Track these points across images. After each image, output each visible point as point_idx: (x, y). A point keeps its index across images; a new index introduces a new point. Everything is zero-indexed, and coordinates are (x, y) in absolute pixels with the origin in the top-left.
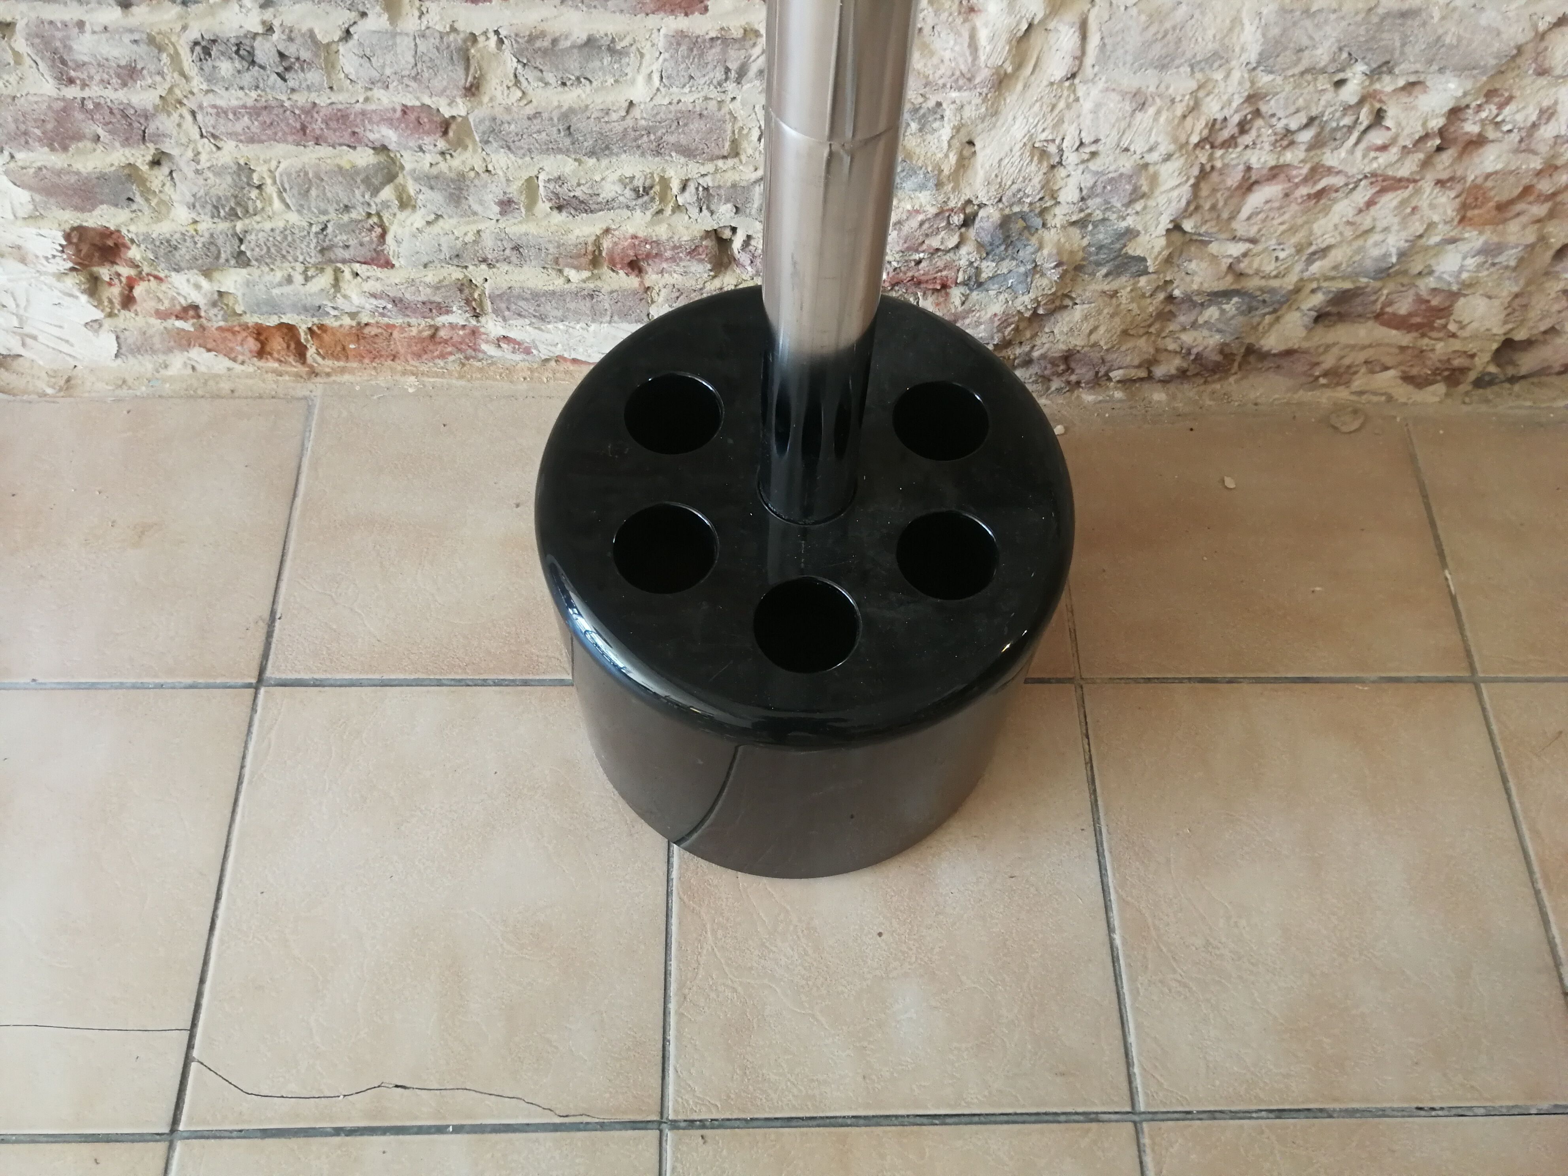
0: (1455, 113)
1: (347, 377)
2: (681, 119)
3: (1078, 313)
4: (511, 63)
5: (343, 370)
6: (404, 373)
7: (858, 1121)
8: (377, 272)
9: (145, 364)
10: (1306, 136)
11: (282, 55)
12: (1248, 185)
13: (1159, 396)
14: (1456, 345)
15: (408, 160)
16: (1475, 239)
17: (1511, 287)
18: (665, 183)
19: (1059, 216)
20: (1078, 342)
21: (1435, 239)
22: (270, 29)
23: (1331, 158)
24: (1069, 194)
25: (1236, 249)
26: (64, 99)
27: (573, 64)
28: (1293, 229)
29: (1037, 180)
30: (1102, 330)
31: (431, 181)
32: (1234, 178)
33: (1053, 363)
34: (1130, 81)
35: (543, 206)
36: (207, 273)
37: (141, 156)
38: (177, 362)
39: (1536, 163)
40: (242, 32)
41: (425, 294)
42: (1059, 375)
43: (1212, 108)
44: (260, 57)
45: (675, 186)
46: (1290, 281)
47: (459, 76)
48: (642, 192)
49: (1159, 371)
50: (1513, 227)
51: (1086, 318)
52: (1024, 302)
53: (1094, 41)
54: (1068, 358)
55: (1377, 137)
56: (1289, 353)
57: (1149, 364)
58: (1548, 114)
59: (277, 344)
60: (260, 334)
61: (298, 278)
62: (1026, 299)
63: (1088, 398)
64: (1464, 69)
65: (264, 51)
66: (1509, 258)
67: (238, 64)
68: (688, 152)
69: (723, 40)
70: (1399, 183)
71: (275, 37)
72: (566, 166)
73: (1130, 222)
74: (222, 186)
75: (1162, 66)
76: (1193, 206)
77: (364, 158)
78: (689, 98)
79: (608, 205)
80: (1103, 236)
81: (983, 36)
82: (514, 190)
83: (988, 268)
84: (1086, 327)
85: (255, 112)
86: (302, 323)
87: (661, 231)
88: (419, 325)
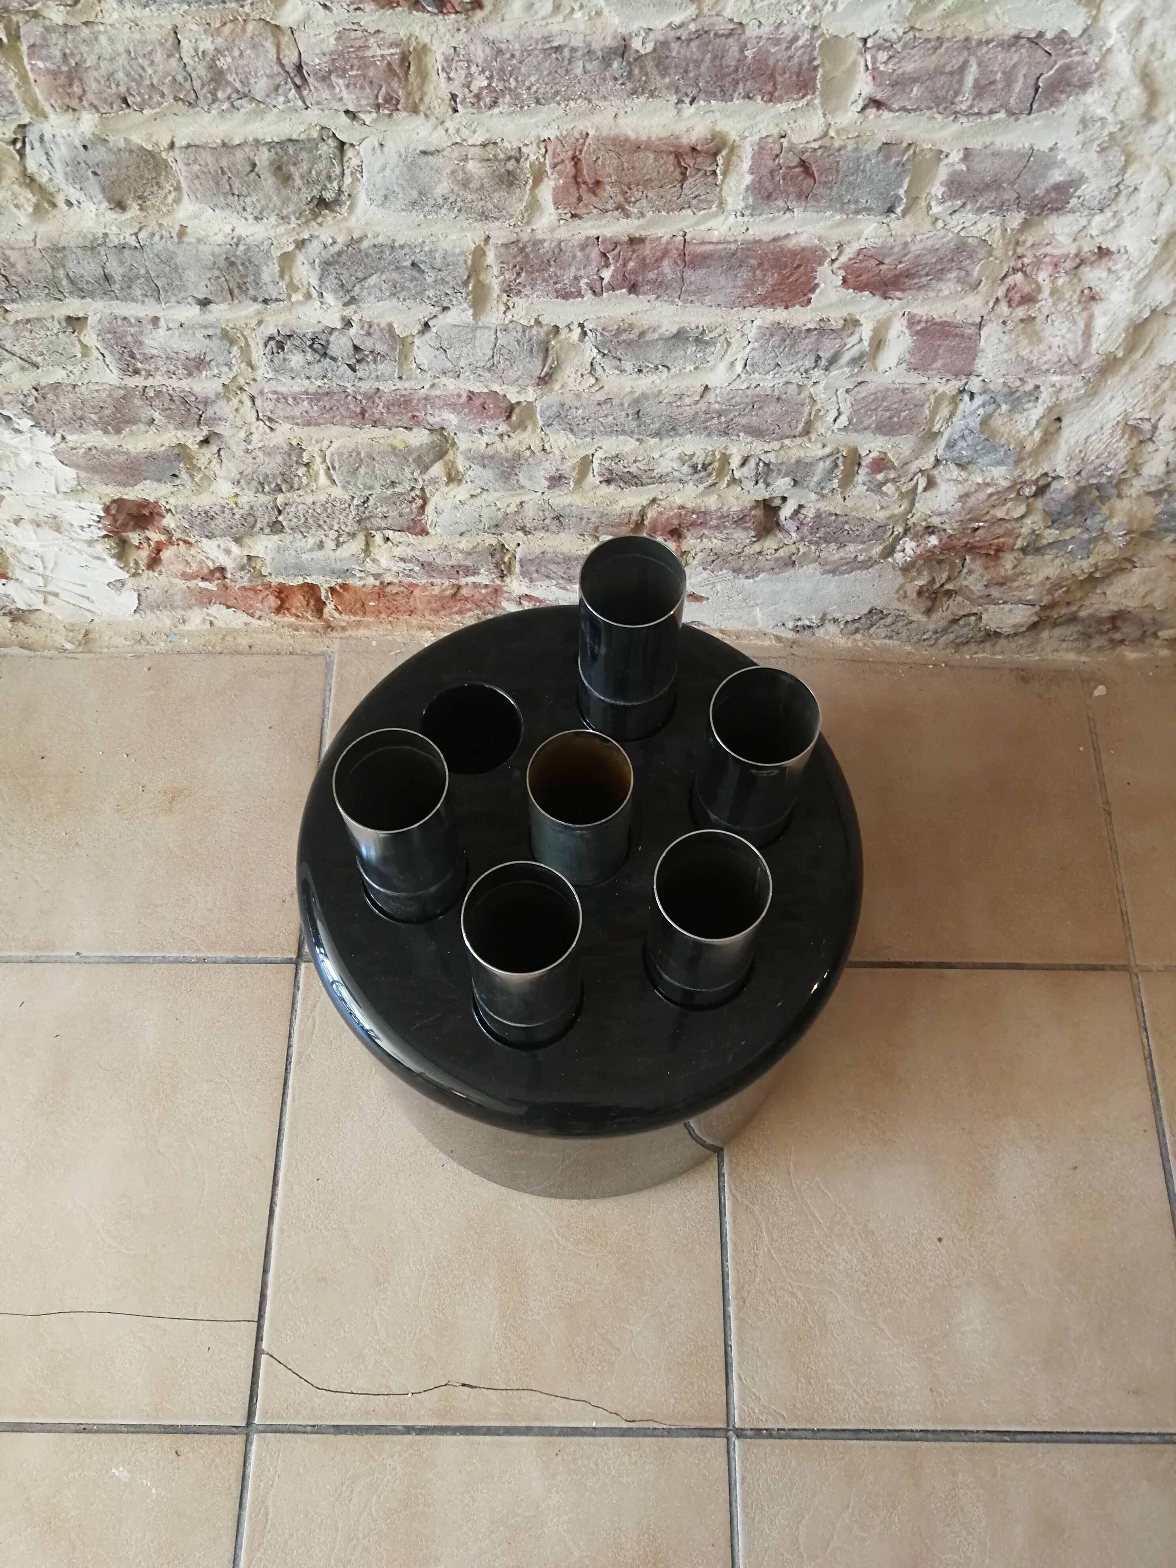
1: (362, 632)
2: (758, 402)
3: (1136, 575)
4: (589, 351)
5: (358, 624)
6: (421, 628)
7: (926, 1435)
8: (411, 538)
9: (164, 620)
11: (356, 348)
15: (463, 442)
18: (725, 459)
19: (1136, 487)
20: (1131, 604)
22: (348, 323)
26: (125, 388)
27: (656, 355)
29: (1122, 456)
30: (1158, 593)
31: (483, 460)
33: (1100, 621)
35: (594, 479)
36: (238, 540)
37: (191, 438)
38: (196, 619)
40: (319, 328)
41: (457, 558)
42: (1102, 633)
44: (333, 350)
45: (735, 462)
47: (536, 367)
48: (699, 469)
51: (1144, 581)
52: (1082, 566)
54: (1117, 619)
59: (298, 601)
60: (283, 594)
61: (330, 544)
62: (1085, 564)
63: (1131, 655)
65: (340, 345)
67: (309, 357)
68: (757, 433)
69: (822, 330)
71: (352, 331)
72: (627, 445)
74: (272, 465)
77: (419, 438)
78: (769, 382)
79: (661, 479)
81: (1100, 323)
82: (567, 468)
83: (1051, 535)
84: (1142, 590)
85: (315, 397)
86: (324, 583)
87: (711, 502)
88: (442, 584)
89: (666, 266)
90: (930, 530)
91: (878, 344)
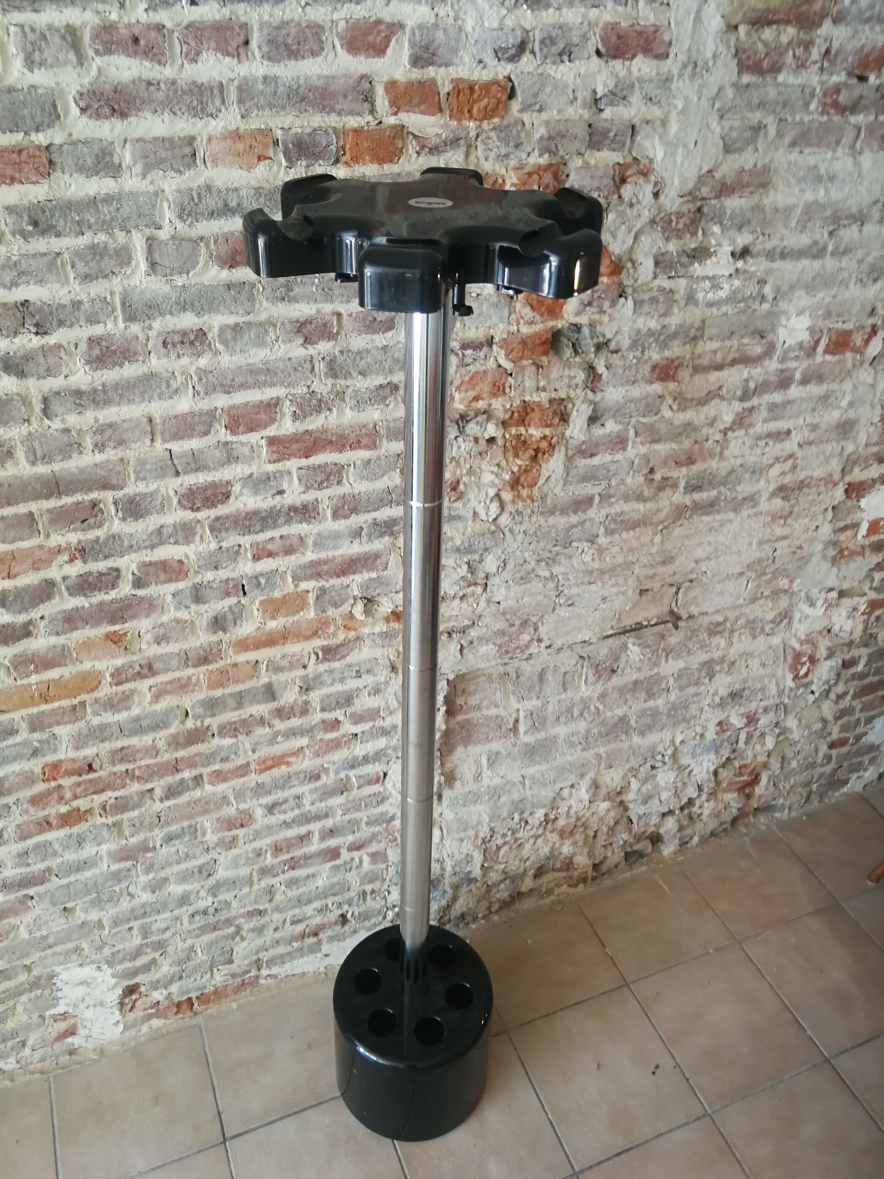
0: (546, 815)
1: (209, 1011)
2: (333, 886)
3: (461, 900)
4: (283, 888)
5: (207, 1009)
6: (231, 1001)
8: (227, 966)
9: (133, 1033)
10: (510, 833)
11: (215, 909)
12: (499, 848)
13: (496, 918)
14: (580, 871)
15: (246, 927)
16: (568, 842)
17: (586, 850)
18: (327, 906)
19: (447, 875)
20: (464, 909)
21: (557, 845)
22: (214, 903)
23: (518, 835)
24: (449, 868)
25: (502, 866)
26: (142, 944)
27: (302, 884)
28: (516, 856)
30: (470, 903)
31: (253, 930)
32: (494, 848)
33: (458, 919)
34: (457, 836)
35: (288, 924)
36: (166, 988)
37: (158, 954)
38: (145, 1028)
39: (574, 820)
40: (205, 907)
41: (244, 968)
42: (461, 923)
43: (481, 835)
44: (209, 912)
45: (330, 905)
46: (522, 869)
47: (268, 897)
48: (320, 911)
49: (493, 910)
50: (577, 836)
51: (464, 901)
52: (444, 902)
53: (445, 831)
54: (463, 915)
55: (528, 827)
56: (531, 890)
57: (489, 908)
58: (570, 807)
59: (185, 1006)
60: (179, 1005)
61: (199, 978)
63: (473, 926)
64: (543, 807)
65: (211, 910)
66: (581, 843)
67: (201, 916)
68: (334, 895)
69: (345, 863)
70: (540, 836)
71: (215, 905)
72: (297, 911)
73: (468, 869)
74: (183, 955)
75: (465, 830)
76: (485, 859)
77: (232, 930)
78: (335, 880)
79: (309, 918)
80: (462, 875)
82: (280, 924)
84: (465, 904)
85: (201, 928)
86: (194, 995)
87: (326, 920)
88: (239, 980)
89: (302, 862)
90: (394, 906)
91: (361, 862)
